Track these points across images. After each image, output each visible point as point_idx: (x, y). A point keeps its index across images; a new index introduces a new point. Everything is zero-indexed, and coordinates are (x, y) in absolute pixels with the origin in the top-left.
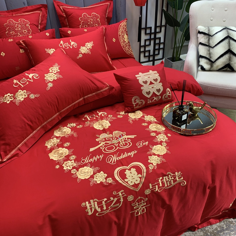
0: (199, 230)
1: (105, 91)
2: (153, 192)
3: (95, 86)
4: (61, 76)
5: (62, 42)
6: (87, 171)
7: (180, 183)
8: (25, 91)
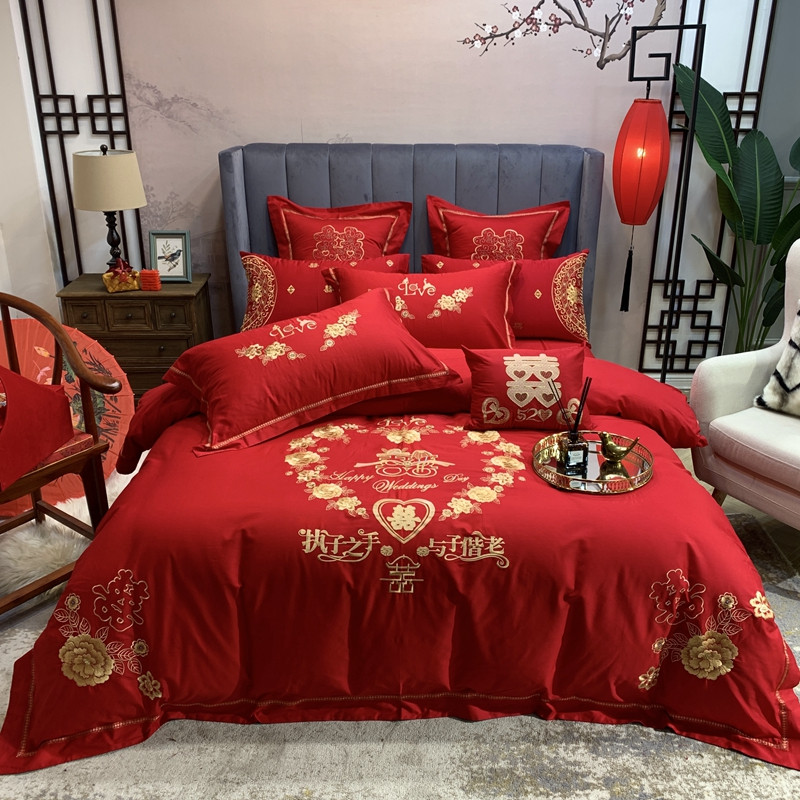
0: (558, 722)
1: (437, 378)
2: (432, 555)
3: (416, 364)
4: (354, 333)
5: (406, 281)
6: (332, 489)
7: (494, 560)
8: (284, 345)
